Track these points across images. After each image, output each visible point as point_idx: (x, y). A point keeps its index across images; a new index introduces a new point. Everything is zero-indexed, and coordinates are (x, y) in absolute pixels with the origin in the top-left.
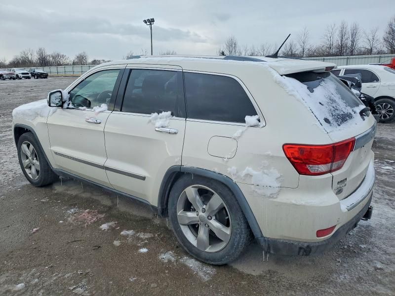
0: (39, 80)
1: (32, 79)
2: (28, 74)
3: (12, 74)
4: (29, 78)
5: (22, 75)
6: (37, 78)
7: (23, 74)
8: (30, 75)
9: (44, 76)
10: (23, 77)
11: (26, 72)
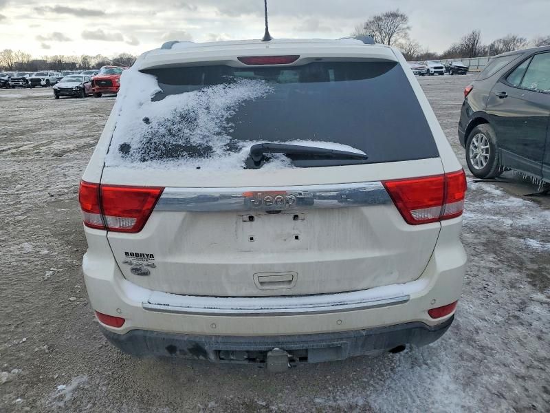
0: (455, 76)
1: (446, 75)
2: (442, 68)
3: (423, 68)
4: (441, 73)
5: (433, 70)
6: (452, 74)
7: (435, 68)
8: (444, 69)
9: (462, 71)
10: (435, 72)
11: (440, 65)
